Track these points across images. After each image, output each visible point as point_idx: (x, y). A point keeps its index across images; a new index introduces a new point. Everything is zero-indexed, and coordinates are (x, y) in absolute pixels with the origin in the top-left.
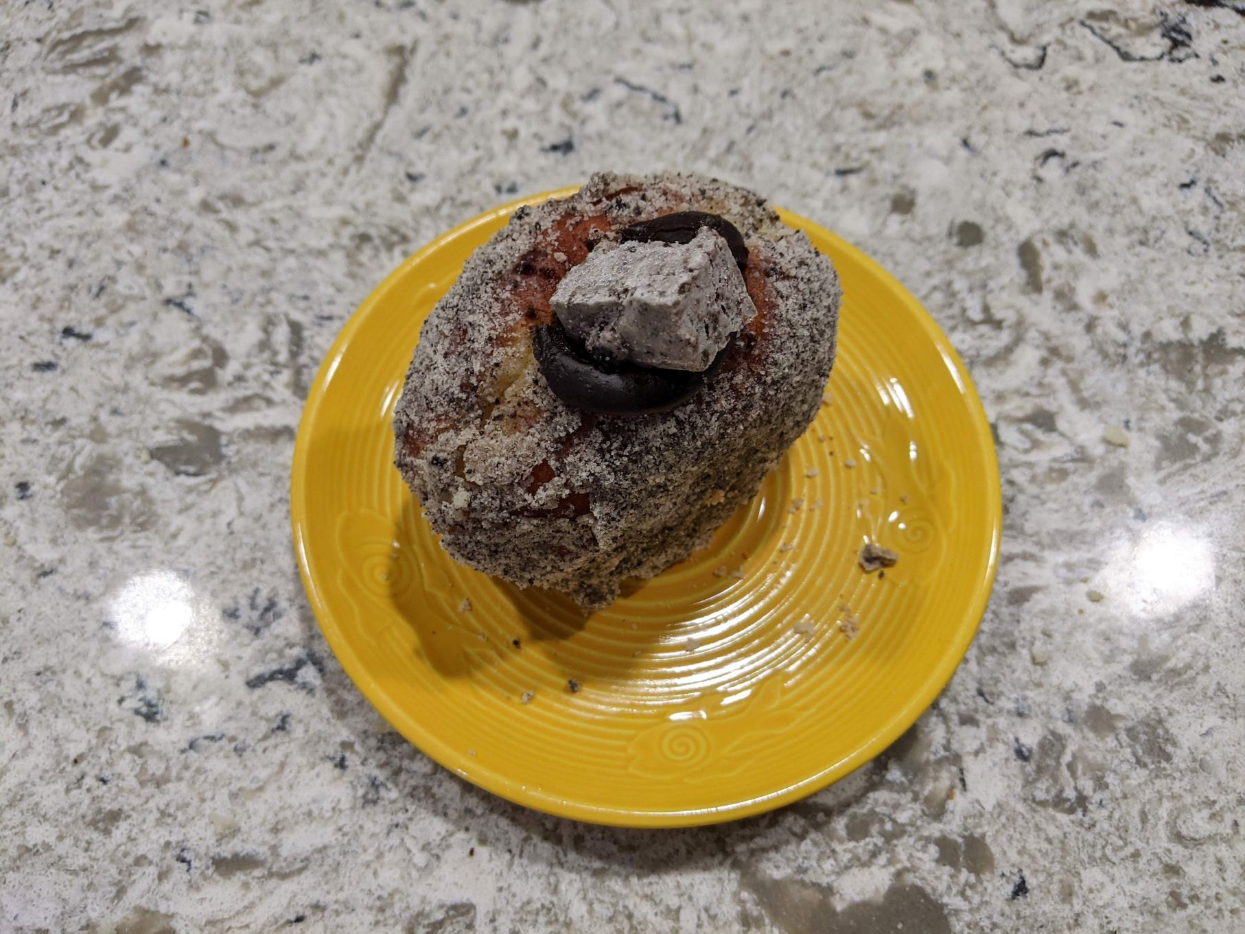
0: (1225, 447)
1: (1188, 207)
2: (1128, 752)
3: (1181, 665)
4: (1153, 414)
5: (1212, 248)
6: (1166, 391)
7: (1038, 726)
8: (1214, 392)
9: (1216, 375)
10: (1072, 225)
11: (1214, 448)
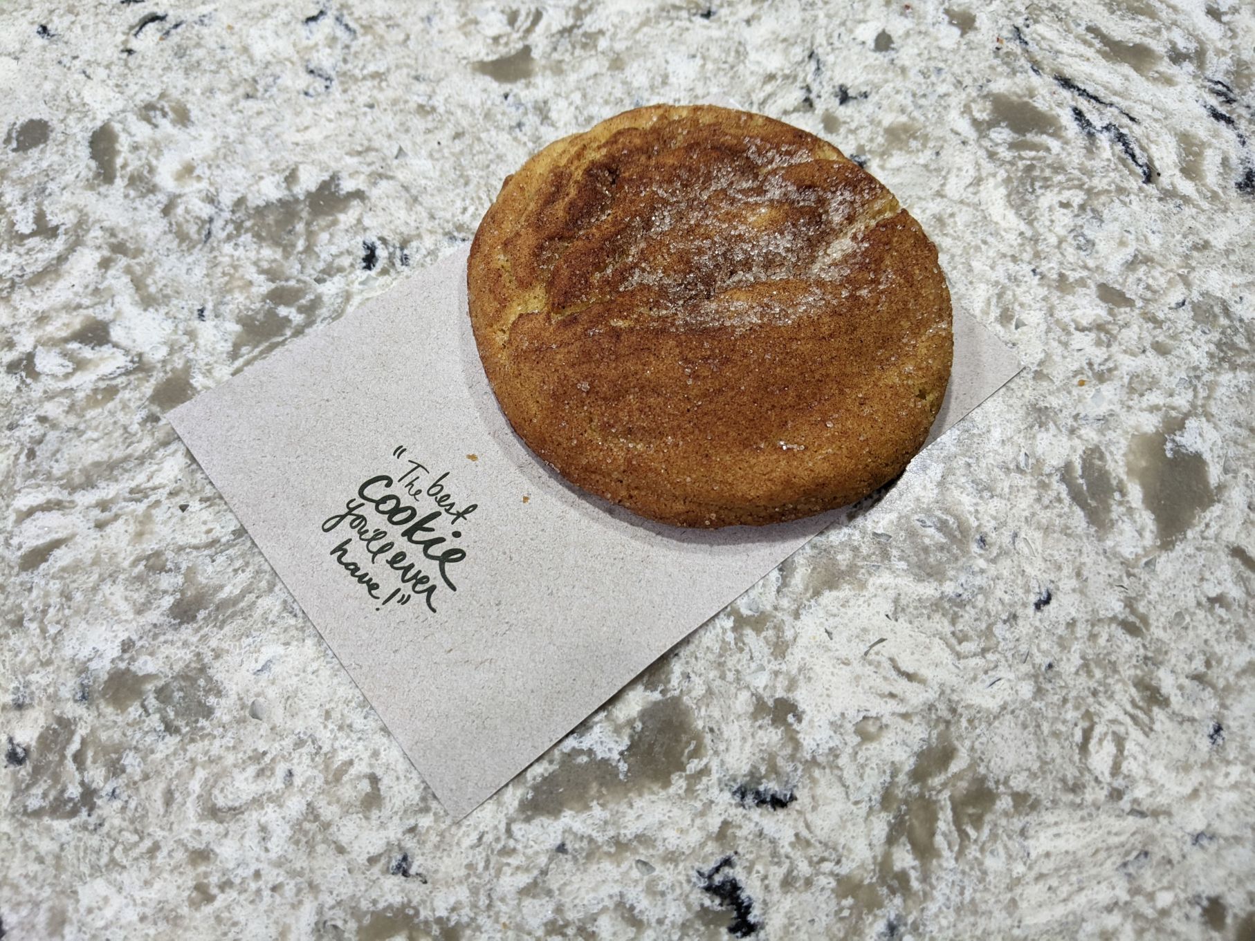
0: (323, 312)
1: (311, 43)
2: (155, 721)
3: (237, 592)
4: (237, 294)
5: (335, 83)
6: (256, 263)
7: (42, 716)
8: (316, 249)
9: (323, 230)
10: (163, 96)
11: (309, 316)
